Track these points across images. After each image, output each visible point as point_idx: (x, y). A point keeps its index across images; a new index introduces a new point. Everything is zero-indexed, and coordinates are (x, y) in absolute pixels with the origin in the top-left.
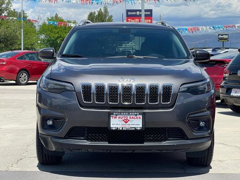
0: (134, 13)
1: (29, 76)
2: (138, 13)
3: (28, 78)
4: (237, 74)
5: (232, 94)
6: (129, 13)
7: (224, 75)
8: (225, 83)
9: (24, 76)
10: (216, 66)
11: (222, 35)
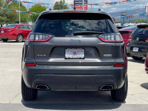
0: (78, 2)
1: (23, 37)
2: (80, 2)
3: (23, 39)
4: (136, 39)
5: (133, 50)
6: (76, 2)
7: (129, 40)
8: (130, 44)
9: (20, 38)
10: (124, 34)
11: (123, 13)
